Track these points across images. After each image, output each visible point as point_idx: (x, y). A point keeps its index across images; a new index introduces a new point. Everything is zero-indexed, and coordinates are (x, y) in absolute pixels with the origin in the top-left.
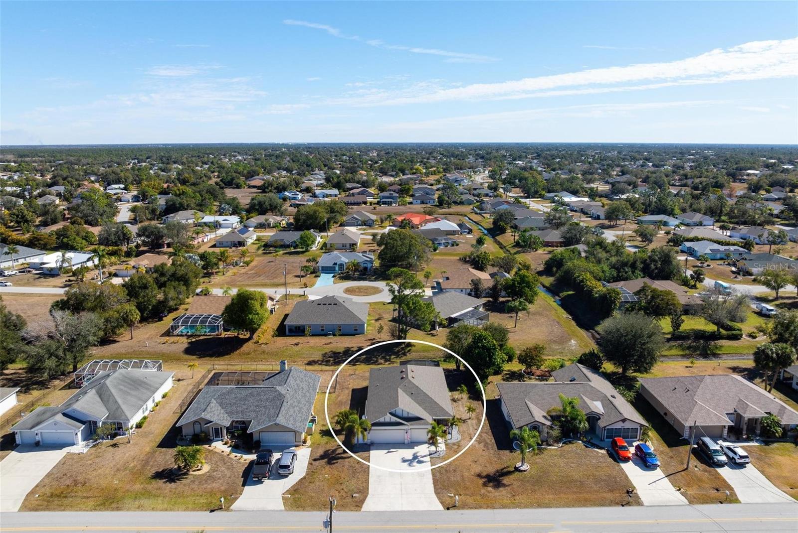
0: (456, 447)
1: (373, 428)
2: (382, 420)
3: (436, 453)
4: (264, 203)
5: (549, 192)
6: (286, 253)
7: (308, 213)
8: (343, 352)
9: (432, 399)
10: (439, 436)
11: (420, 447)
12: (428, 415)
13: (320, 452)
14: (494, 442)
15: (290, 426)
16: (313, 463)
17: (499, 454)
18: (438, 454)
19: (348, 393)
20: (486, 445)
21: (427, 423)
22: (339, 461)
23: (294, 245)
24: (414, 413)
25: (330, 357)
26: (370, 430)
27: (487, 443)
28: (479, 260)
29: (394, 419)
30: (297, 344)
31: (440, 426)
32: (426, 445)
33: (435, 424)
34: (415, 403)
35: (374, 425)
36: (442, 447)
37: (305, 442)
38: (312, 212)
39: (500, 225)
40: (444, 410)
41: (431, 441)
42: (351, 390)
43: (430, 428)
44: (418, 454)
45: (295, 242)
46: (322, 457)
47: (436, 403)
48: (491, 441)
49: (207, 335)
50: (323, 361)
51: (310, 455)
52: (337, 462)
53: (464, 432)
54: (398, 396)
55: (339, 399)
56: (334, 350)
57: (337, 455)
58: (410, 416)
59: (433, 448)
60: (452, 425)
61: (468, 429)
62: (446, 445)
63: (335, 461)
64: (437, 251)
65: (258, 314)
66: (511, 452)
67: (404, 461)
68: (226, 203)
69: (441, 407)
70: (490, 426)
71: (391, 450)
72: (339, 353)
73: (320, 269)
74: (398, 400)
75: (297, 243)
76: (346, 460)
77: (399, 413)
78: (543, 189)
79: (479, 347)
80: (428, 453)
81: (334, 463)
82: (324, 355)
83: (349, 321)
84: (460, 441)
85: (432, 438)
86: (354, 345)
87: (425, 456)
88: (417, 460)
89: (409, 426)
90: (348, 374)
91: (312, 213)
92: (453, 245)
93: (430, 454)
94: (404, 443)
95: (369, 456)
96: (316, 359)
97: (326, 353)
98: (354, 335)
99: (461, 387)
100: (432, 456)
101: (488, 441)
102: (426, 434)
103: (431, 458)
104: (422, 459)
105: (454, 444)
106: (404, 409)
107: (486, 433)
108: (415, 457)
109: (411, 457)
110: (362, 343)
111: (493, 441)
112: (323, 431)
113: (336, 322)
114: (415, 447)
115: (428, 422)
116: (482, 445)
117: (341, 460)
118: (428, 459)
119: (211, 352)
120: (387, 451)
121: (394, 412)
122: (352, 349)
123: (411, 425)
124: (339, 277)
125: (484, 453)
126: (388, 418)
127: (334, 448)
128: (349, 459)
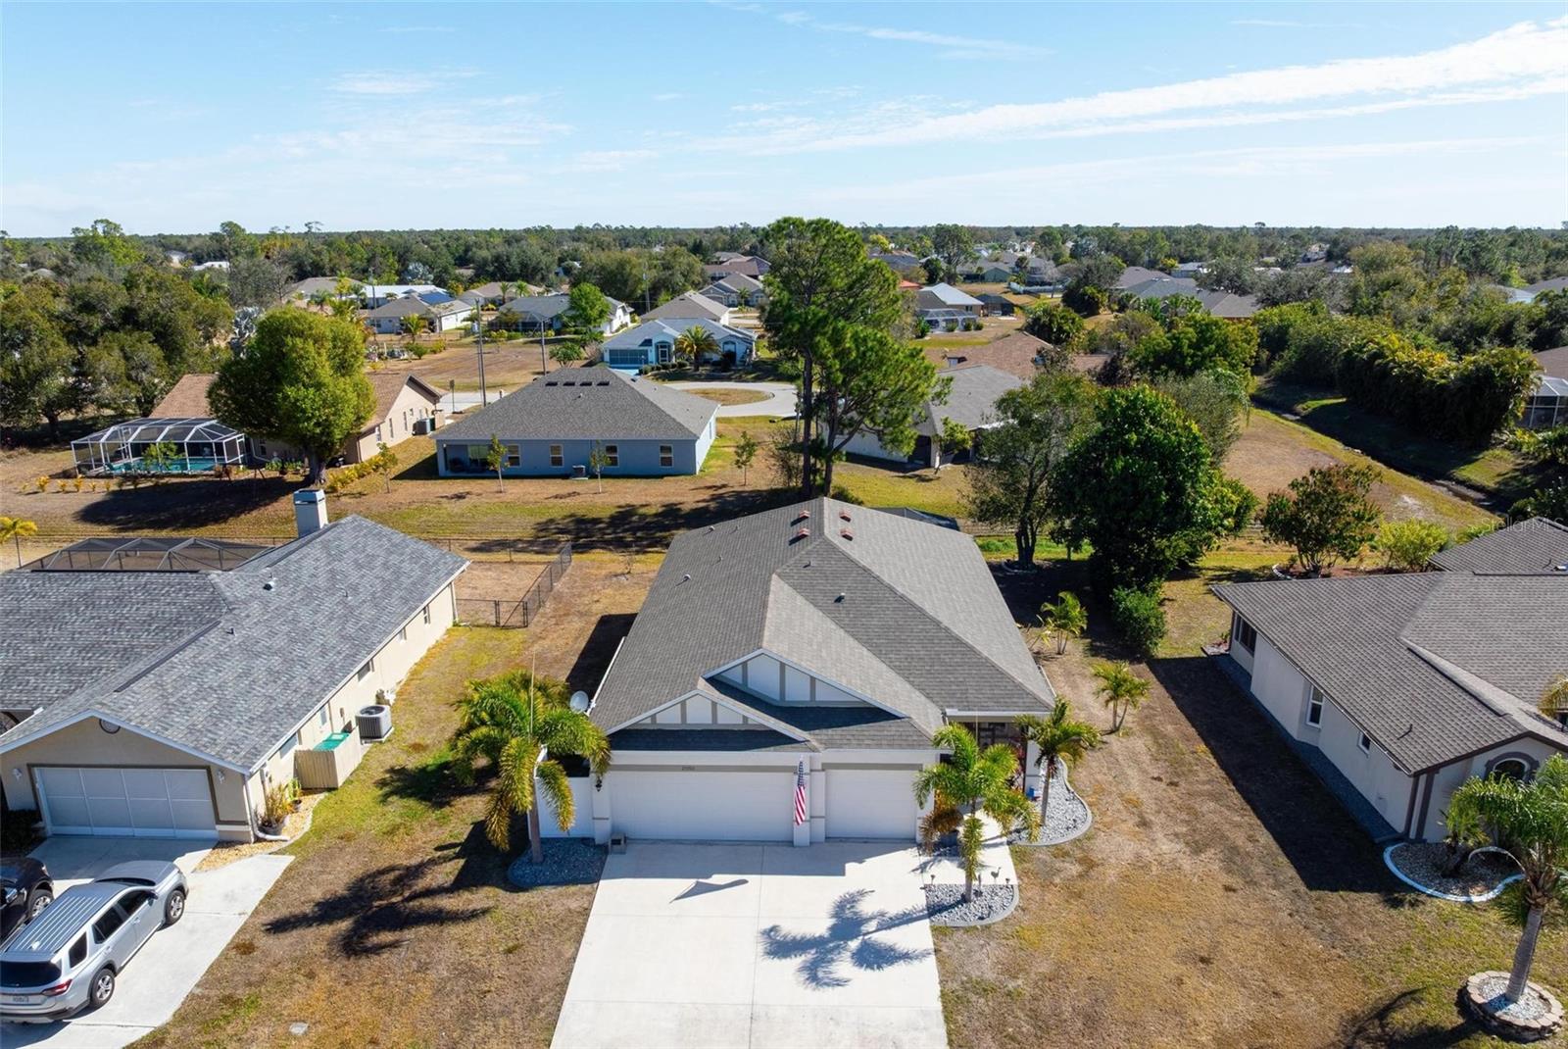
0: (1075, 869)
1: (620, 757)
2: (669, 717)
3: (964, 899)
4: (508, 260)
5: (1183, 261)
6: (532, 342)
7: (603, 268)
8: (612, 517)
9: (938, 624)
10: (991, 807)
11: (874, 863)
12: (918, 697)
13: (337, 879)
14: (1275, 847)
15: (176, 737)
16: (265, 942)
17: (1322, 915)
18: (976, 907)
19: (582, 630)
20: (1232, 857)
21: (915, 739)
22: (409, 934)
23: (557, 325)
24: (843, 683)
25: (562, 531)
26: (604, 765)
27: (1234, 849)
28: (1051, 321)
29: (735, 713)
30: (460, 497)
31: (991, 750)
32: (911, 857)
33: (970, 743)
34: (851, 641)
35: (625, 739)
36: (997, 864)
37: (270, 825)
38: (616, 264)
39: (1085, 294)
40: (1002, 674)
41: (936, 837)
42: (595, 619)
43: (930, 761)
44: (866, 907)
45: (558, 317)
46: (328, 911)
47: (959, 642)
48: (1251, 839)
49: (186, 476)
50: (532, 543)
51: (270, 895)
52: (394, 945)
53: (1100, 790)
54: (765, 605)
55: (536, 648)
56: (580, 513)
57: (415, 896)
58: (824, 697)
59: (949, 874)
60: (1050, 751)
61: (1120, 778)
62: (1019, 856)
63: (387, 937)
64: (927, 338)
65: (319, 386)
66: (1396, 904)
67: (780, 946)
68: (419, 260)
69: (987, 664)
70: (1223, 765)
71: (717, 879)
72: (596, 521)
73: (607, 357)
74: (763, 619)
75: (565, 319)
76: (455, 930)
77: (762, 679)
78: (1168, 256)
79: (1126, 449)
80: (920, 901)
81: (378, 949)
82: (543, 527)
83: (642, 432)
84: (1088, 837)
85: (945, 818)
86: (650, 500)
87: (906, 919)
88: (854, 944)
89: (816, 749)
90: (604, 572)
91: (613, 267)
92: (967, 328)
93: (934, 910)
94: (790, 843)
95: (586, 912)
96: (512, 537)
97: (552, 521)
98: (661, 477)
99: (1055, 601)
100: (943, 918)
101: (1239, 839)
102: (910, 795)
103: (938, 932)
104: (885, 938)
105: (1060, 852)
106: (793, 659)
107: (1214, 797)
108: (847, 923)
109: (819, 925)
110: (682, 495)
111: (1265, 838)
112: (402, 771)
113: (601, 431)
114: (850, 867)
115: (920, 733)
116: (1211, 860)
117: (422, 930)
118: (918, 936)
119: (163, 516)
120: (689, 883)
121: (736, 677)
122: (642, 511)
123: (829, 744)
124: (655, 375)
125: (1234, 906)
126: (704, 706)
127: (415, 861)
128: (472, 926)
